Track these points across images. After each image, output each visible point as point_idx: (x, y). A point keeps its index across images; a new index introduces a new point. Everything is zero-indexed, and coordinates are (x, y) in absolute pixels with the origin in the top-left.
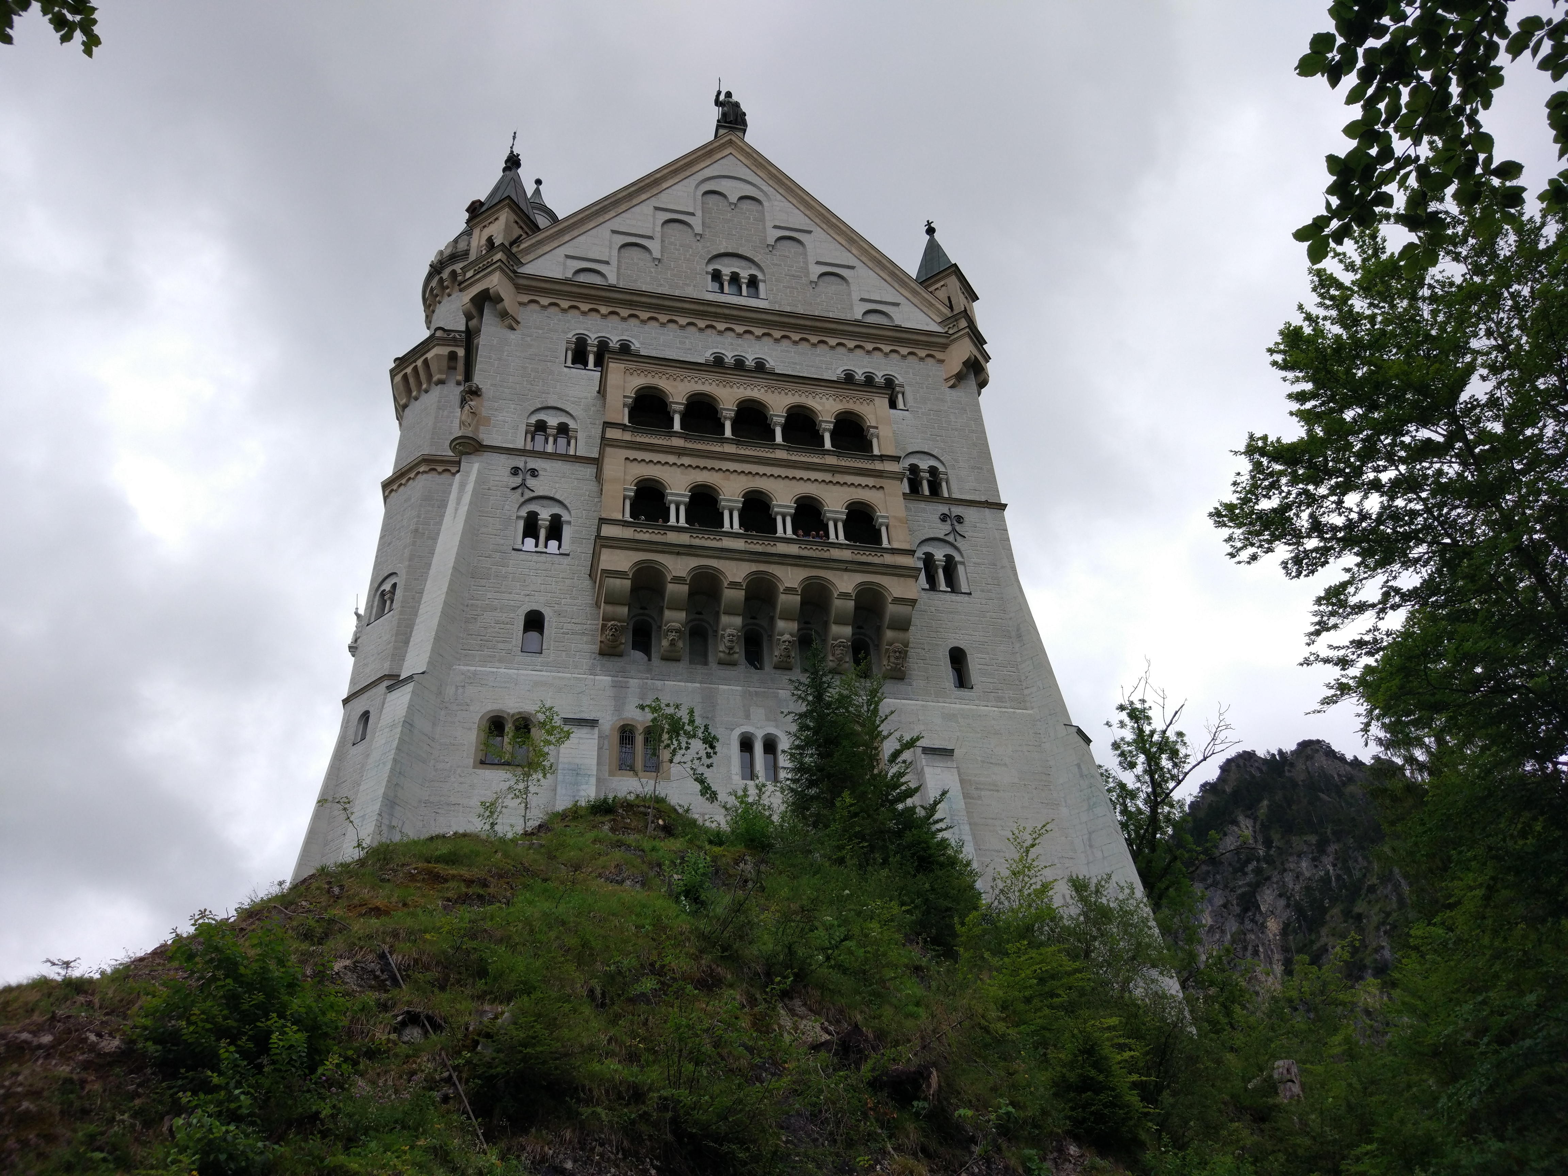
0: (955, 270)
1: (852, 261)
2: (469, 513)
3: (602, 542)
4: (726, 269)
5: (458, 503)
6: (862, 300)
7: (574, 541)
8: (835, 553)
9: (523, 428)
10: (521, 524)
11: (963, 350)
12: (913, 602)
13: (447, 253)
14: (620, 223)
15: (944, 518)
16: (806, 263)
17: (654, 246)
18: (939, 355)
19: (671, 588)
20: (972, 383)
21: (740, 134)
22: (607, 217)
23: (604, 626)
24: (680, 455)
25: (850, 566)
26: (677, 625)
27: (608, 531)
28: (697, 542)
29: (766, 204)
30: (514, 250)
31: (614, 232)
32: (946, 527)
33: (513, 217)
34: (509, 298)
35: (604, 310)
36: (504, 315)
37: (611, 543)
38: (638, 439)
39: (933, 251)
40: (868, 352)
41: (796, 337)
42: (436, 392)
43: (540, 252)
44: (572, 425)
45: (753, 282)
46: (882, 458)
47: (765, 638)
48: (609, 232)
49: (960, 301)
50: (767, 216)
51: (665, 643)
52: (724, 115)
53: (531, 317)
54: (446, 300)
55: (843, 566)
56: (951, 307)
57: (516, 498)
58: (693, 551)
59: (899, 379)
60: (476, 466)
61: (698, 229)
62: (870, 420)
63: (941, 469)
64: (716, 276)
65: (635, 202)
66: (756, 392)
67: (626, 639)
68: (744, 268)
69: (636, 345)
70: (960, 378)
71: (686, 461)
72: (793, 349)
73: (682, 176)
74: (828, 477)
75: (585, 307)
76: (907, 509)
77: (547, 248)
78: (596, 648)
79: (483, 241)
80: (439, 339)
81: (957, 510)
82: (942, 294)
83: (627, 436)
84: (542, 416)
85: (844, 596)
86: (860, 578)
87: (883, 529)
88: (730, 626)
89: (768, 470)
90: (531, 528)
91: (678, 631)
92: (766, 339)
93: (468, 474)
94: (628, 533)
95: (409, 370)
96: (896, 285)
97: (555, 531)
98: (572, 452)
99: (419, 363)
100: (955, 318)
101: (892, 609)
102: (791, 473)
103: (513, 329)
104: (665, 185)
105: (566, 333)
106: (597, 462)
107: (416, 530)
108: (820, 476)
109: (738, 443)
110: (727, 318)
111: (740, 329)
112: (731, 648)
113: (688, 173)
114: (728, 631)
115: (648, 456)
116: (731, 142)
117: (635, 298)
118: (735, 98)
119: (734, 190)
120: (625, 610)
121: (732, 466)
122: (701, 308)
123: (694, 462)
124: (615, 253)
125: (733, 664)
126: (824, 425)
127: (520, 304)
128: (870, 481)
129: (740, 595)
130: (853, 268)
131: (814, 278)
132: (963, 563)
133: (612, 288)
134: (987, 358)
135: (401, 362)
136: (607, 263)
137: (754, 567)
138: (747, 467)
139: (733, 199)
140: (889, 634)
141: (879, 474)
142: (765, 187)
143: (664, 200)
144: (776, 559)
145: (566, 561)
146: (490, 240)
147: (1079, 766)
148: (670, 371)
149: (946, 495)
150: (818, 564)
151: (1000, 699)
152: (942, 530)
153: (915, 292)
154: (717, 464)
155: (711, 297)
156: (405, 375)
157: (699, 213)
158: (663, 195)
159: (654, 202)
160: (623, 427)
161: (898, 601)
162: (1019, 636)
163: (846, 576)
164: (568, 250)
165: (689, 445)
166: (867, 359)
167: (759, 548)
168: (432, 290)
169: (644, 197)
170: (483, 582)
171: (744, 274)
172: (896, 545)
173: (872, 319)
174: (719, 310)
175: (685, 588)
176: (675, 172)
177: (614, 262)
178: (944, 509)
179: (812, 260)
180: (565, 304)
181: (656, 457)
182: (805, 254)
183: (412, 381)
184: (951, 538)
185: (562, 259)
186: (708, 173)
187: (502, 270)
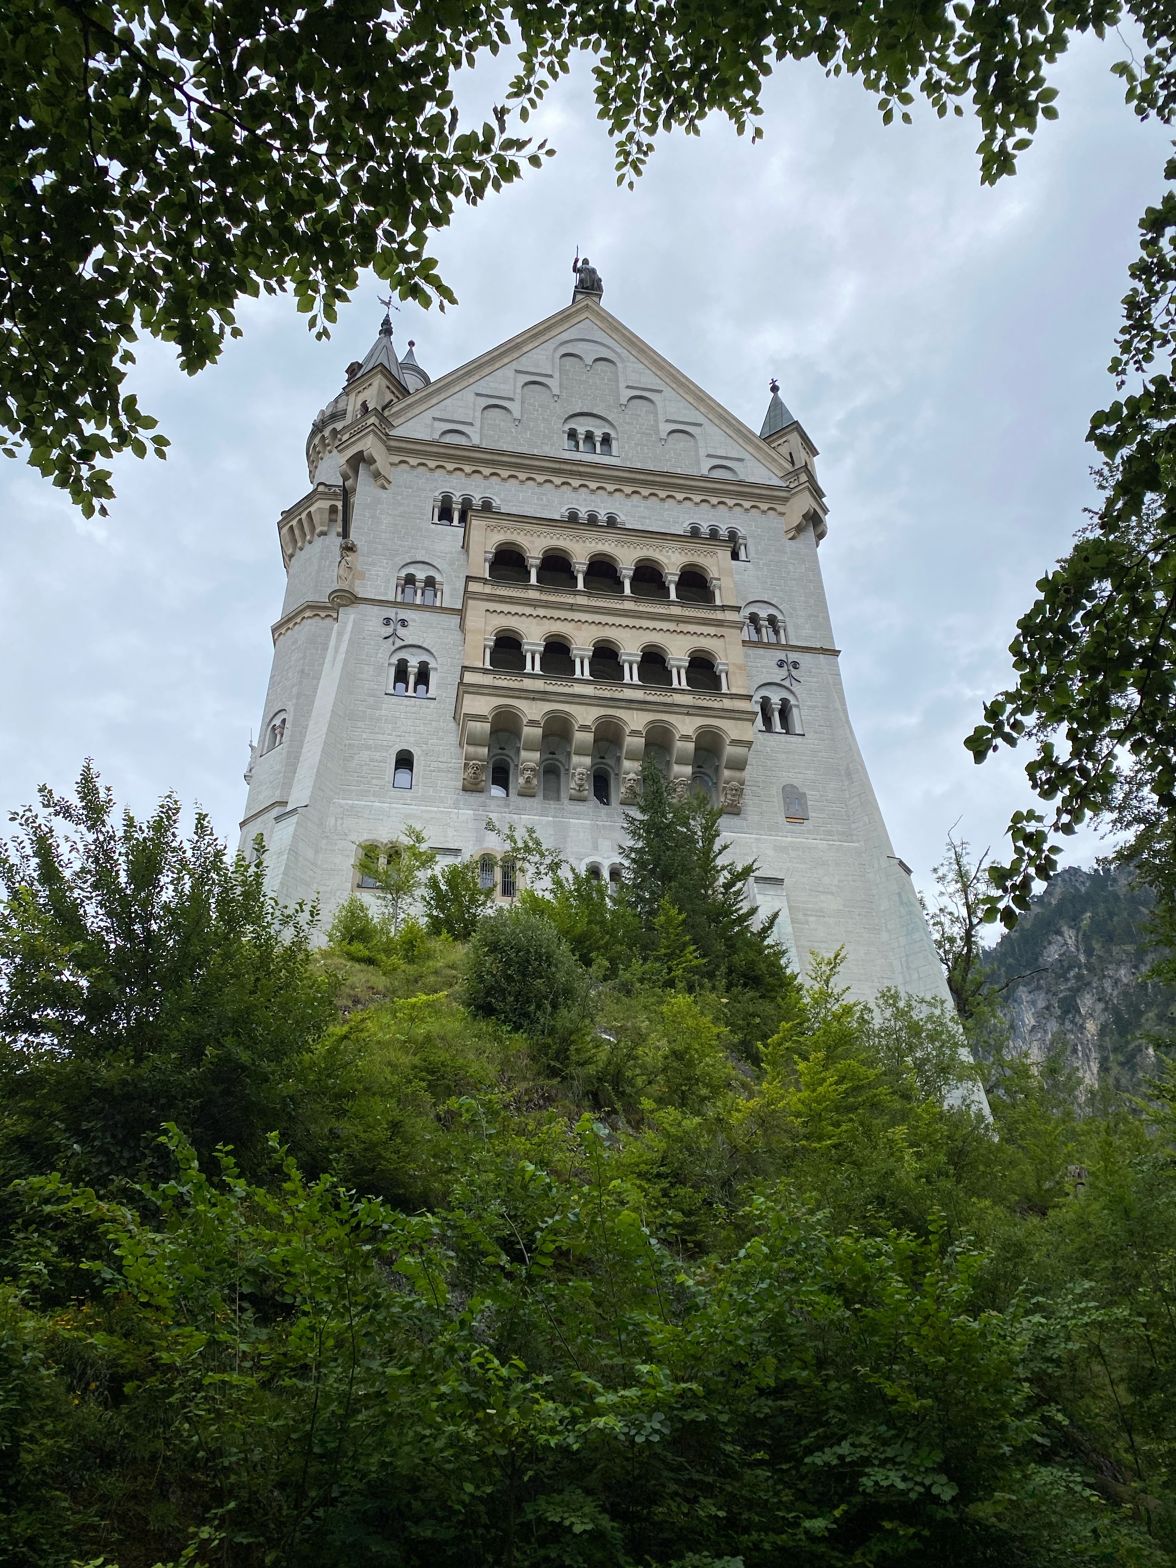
0: (796, 426)
1: (701, 419)
2: (346, 661)
3: (464, 688)
4: (582, 427)
5: (336, 651)
6: (709, 456)
7: (439, 686)
8: (678, 698)
9: (394, 581)
10: (392, 671)
11: (803, 503)
12: (749, 744)
13: (328, 413)
14: (483, 387)
15: (781, 664)
16: (656, 421)
17: (515, 407)
18: (780, 508)
19: (527, 731)
20: (811, 534)
21: (596, 299)
22: (472, 380)
23: (466, 765)
24: (535, 606)
25: (691, 711)
26: (532, 765)
27: (469, 678)
28: (550, 688)
29: (619, 365)
30: (386, 414)
31: (478, 395)
32: (783, 672)
33: (385, 382)
34: (382, 459)
35: (468, 469)
36: (377, 475)
37: (471, 689)
38: (498, 592)
39: (776, 407)
40: (714, 506)
41: (645, 492)
42: (319, 542)
43: (410, 415)
44: (438, 578)
45: (606, 440)
46: (723, 608)
47: (612, 776)
48: (473, 396)
49: (801, 456)
50: (621, 379)
51: (521, 780)
52: (581, 281)
53: (400, 476)
54: (327, 456)
55: (685, 710)
56: (793, 463)
57: (388, 646)
58: (548, 697)
59: (742, 532)
60: (352, 617)
61: (556, 391)
62: (713, 572)
63: (780, 617)
64: (572, 435)
65: (497, 366)
66: (607, 546)
67: (486, 776)
68: (597, 427)
69: (496, 502)
70: (799, 529)
71: (541, 612)
72: (643, 503)
73: (542, 339)
74: (672, 626)
75: (450, 466)
76: (746, 656)
77: (416, 411)
78: (460, 784)
79: (358, 406)
80: (322, 493)
81: (793, 656)
82: (784, 450)
83: (488, 589)
84: (411, 570)
85: (685, 738)
86: (700, 721)
87: (723, 676)
88: (580, 765)
89: (618, 620)
90: (401, 674)
91: (533, 770)
92: (617, 494)
93: (345, 624)
94: (487, 680)
95: (294, 523)
96: (741, 441)
97: (423, 677)
98: (438, 604)
99: (304, 516)
100: (796, 473)
101: (729, 751)
102: (637, 623)
103: (384, 488)
104: (525, 349)
105: (433, 491)
106: (461, 613)
107: (302, 671)
108: (665, 625)
109: (589, 595)
110: (580, 474)
111: (593, 485)
112: (581, 786)
113: (546, 337)
114: (579, 770)
115: (506, 608)
116: (587, 306)
117: (496, 458)
118: (592, 265)
119: (589, 352)
120: (485, 750)
121: (584, 617)
122: (557, 466)
123: (549, 613)
124: (478, 414)
125: (583, 800)
126: (670, 577)
127: (392, 464)
128: (712, 630)
129: (589, 737)
130: (700, 425)
131: (664, 435)
132: (797, 706)
133: (476, 448)
134: (826, 511)
135: (287, 515)
136: (471, 424)
137: (603, 711)
138: (597, 618)
139: (589, 361)
140: (727, 773)
141: (720, 623)
142: (619, 350)
143: (525, 363)
144: (624, 704)
145: (432, 704)
146: (364, 405)
147: (899, 895)
148: (528, 527)
149: (783, 642)
150: (662, 708)
151: (830, 833)
152: (778, 675)
153: (758, 448)
154: (570, 615)
155: (567, 455)
156: (291, 527)
157: (557, 375)
158: (523, 359)
159: (515, 365)
160: (484, 581)
161: (735, 742)
162: (849, 775)
163: (687, 719)
164: (436, 412)
165: (544, 597)
166: (712, 512)
167: (607, 694)
168: (315, 447)
169: (506, 360)
170: (359, 724)
171: (598, 434)
172: (734, 691)
173: (718, 474)
174: (575, 468)
175: (539, 731)
176: (535, 336)
177: (478, 424)
178: (781, 655)
179: (661, 418)
180: (432, 464)
181: (514, 609)
182: (656, 414)
183: (297, 532)
184: (786, 683)
185: (429, 421)
186: (565, 336)
187: (376, 434)
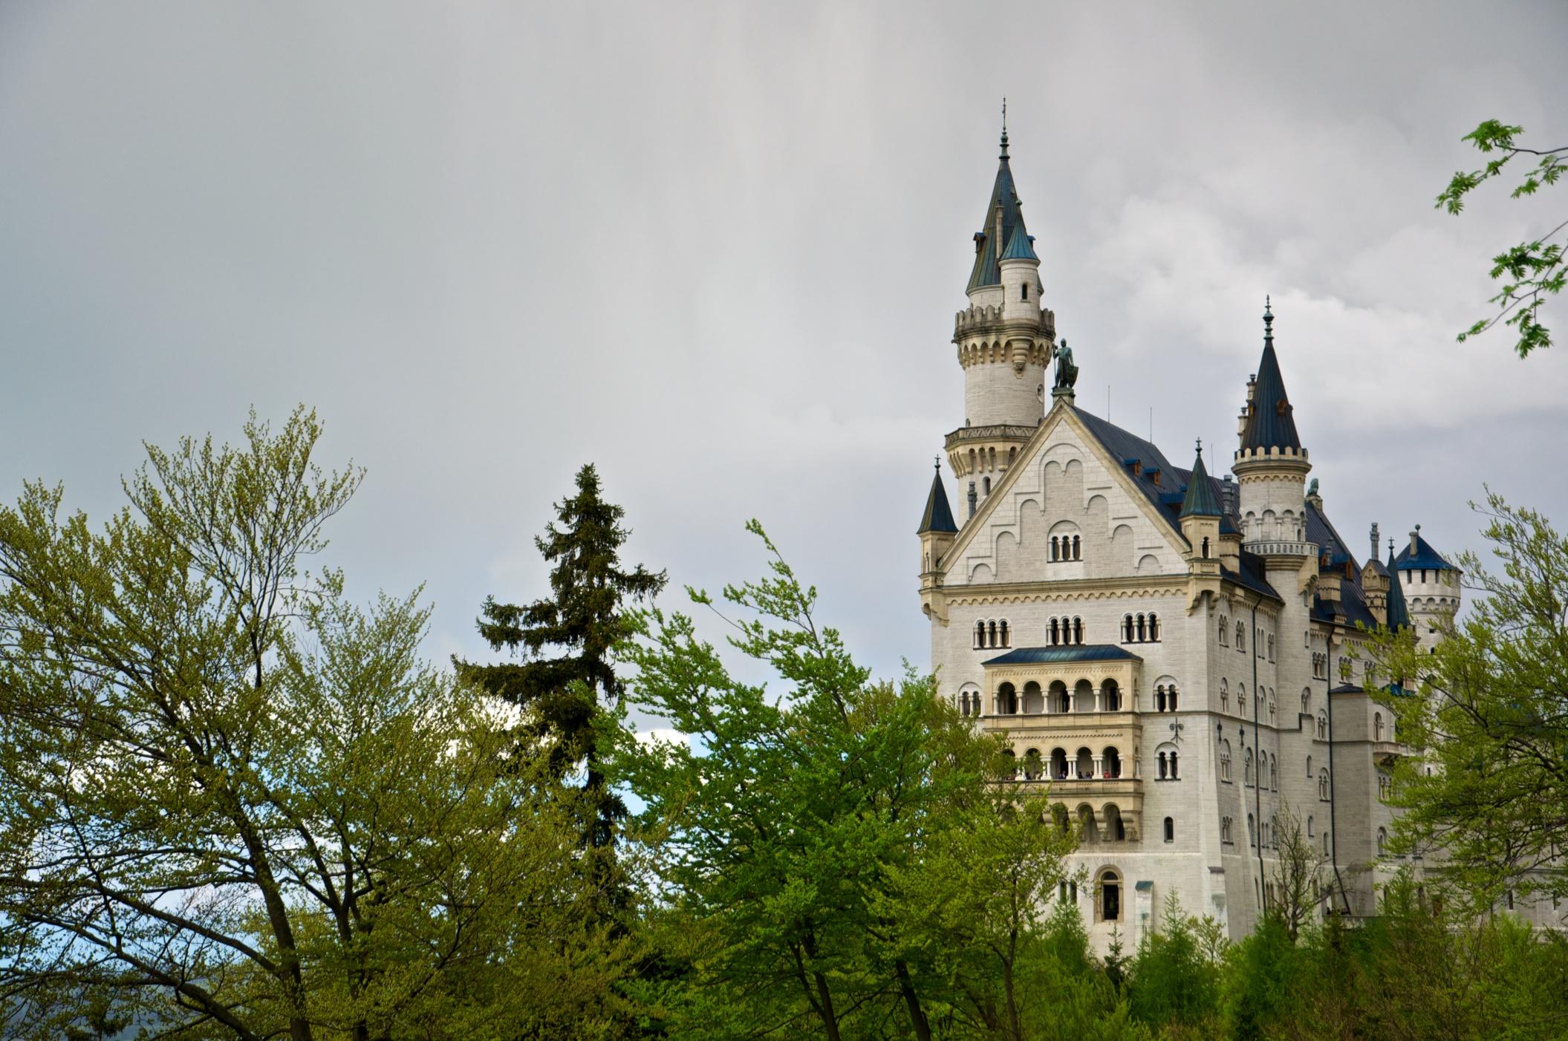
1: (1136, 512)
4: (1060, 536)
6: (1140, 548)
8: (1095, 785)
9: (957, 700)
11: (1194, 590)
14: (996, 517)
15: (1172, 727)
16: (1108, 517)
17: (1017, 531)
18: (1184, 589)
20: (1204, 608)
22: (988, 514)
24: (1021, 730)
25: (1102, 793)
29: (1085, 463)
30: (940, 565)
31: (993, 525)
32: (1174, 733)
33: (935, 538)
34: (941, 606)
35: (991, 599)
36: (939, 619)
38: (1000, 724)
40: (1140, 596)
41: (1097, 593)
43: (954, 560)
44: (980, 695)
45: (1077, 545)
46: (1123, 714)
48: (990, 527)
50: (1085, 478)
53: (954, 615)
55: (1099, 794)
59: (1159, 615)
61: (1042, 505)
62: (1122, 683)
63: (1176, 688)
64: (1055, 546)
65: (1004, 492)
66: (1061, 672)
68: (1071, 530)
69: (1009, 623)
71: (1025, 734)
72: (1096, 603)
73: (1031, 454)
74: (1095, 732)
75: (980, 599)
77: (958, 554)
81: (1180, 720)
83: (995, 723)
84: (965, 689)
85: (1100, 811)
86: (1107, 799)
87: (1121, 765)
89: (1065, 733)
92: (1080, 598)
96: (1162, 530)
100: (1192, 561)
101: (1122, 816)
102: (1074, 734)
103: (946, 626)
104: (1021, 468)
105: (972, 620)
108: (1091, 732)
109: (1050, 716)
110: (1057, 589)
111: (1065, 595)
113: (1035, 449)
116: (1062, 405)
117: (1005, 588)
119: (1064, 457)
121: (1047, 733)
122: (1041, 587)
123: (1028, 734)
124: (994, 545)
126: (1095, 690)
127: (948, 604)
128: (1115, 732)
130: (1136, 516)
131: (1111, 535)
132: (1179, 759)
136: (990, 557)
137: (1057, 800)
138: (1054, 733)
139: (1064, 466)
140: (1125, 825)
141: (1120, 725)
142: (1084, 448)
143: (1021, 484)
144: (1067, 794)
148: (1015, 669)
149: (1178, 708)
150: (1087, 794)
151: (1187, 845)
152: (1170, 736)
153: (1172, 536)
154: (1039, 734)
155: (1049, 570)
157: (1042, 489)
158: (1021, 481)
159: (1015, 488)
160: (993, 718)
161: (1124, 812)
163: (1100, 798)
164: (969, 552)
165: (1026, 723)
166: (1140, 601)
167: (1060, 788)
169: (1009, 486)
171: (1071, 537)
172: (1125, 776)
173: (1145, 563)
174: (1051, 586)
176: (1026, 455)
177: (994, 554)
178: (1172, 720)
179: (1110, 515)
180: (970, 599)
182: (1108, 509)
184: (1174, 742)
185: (964, 563)
186: (1047, 445)
187: (933, 592)
